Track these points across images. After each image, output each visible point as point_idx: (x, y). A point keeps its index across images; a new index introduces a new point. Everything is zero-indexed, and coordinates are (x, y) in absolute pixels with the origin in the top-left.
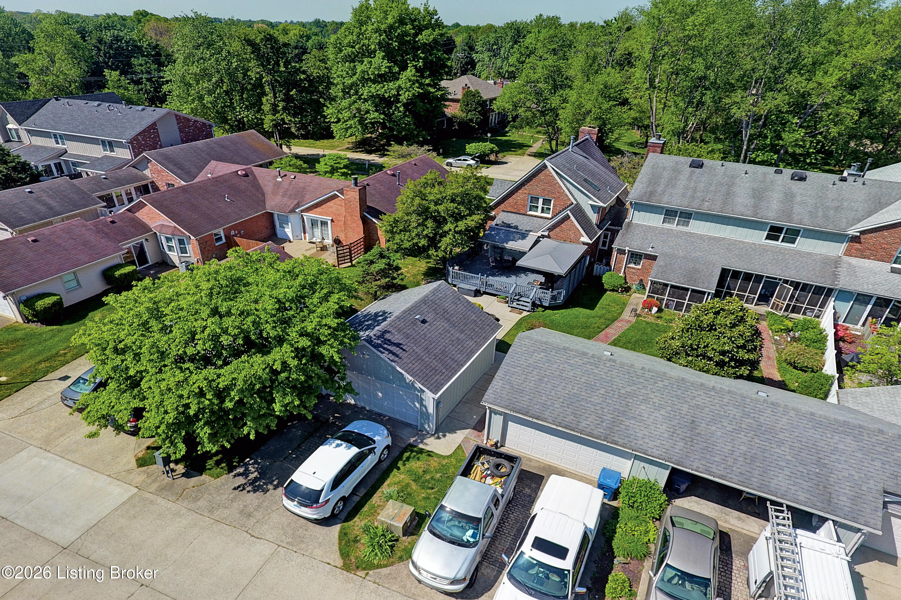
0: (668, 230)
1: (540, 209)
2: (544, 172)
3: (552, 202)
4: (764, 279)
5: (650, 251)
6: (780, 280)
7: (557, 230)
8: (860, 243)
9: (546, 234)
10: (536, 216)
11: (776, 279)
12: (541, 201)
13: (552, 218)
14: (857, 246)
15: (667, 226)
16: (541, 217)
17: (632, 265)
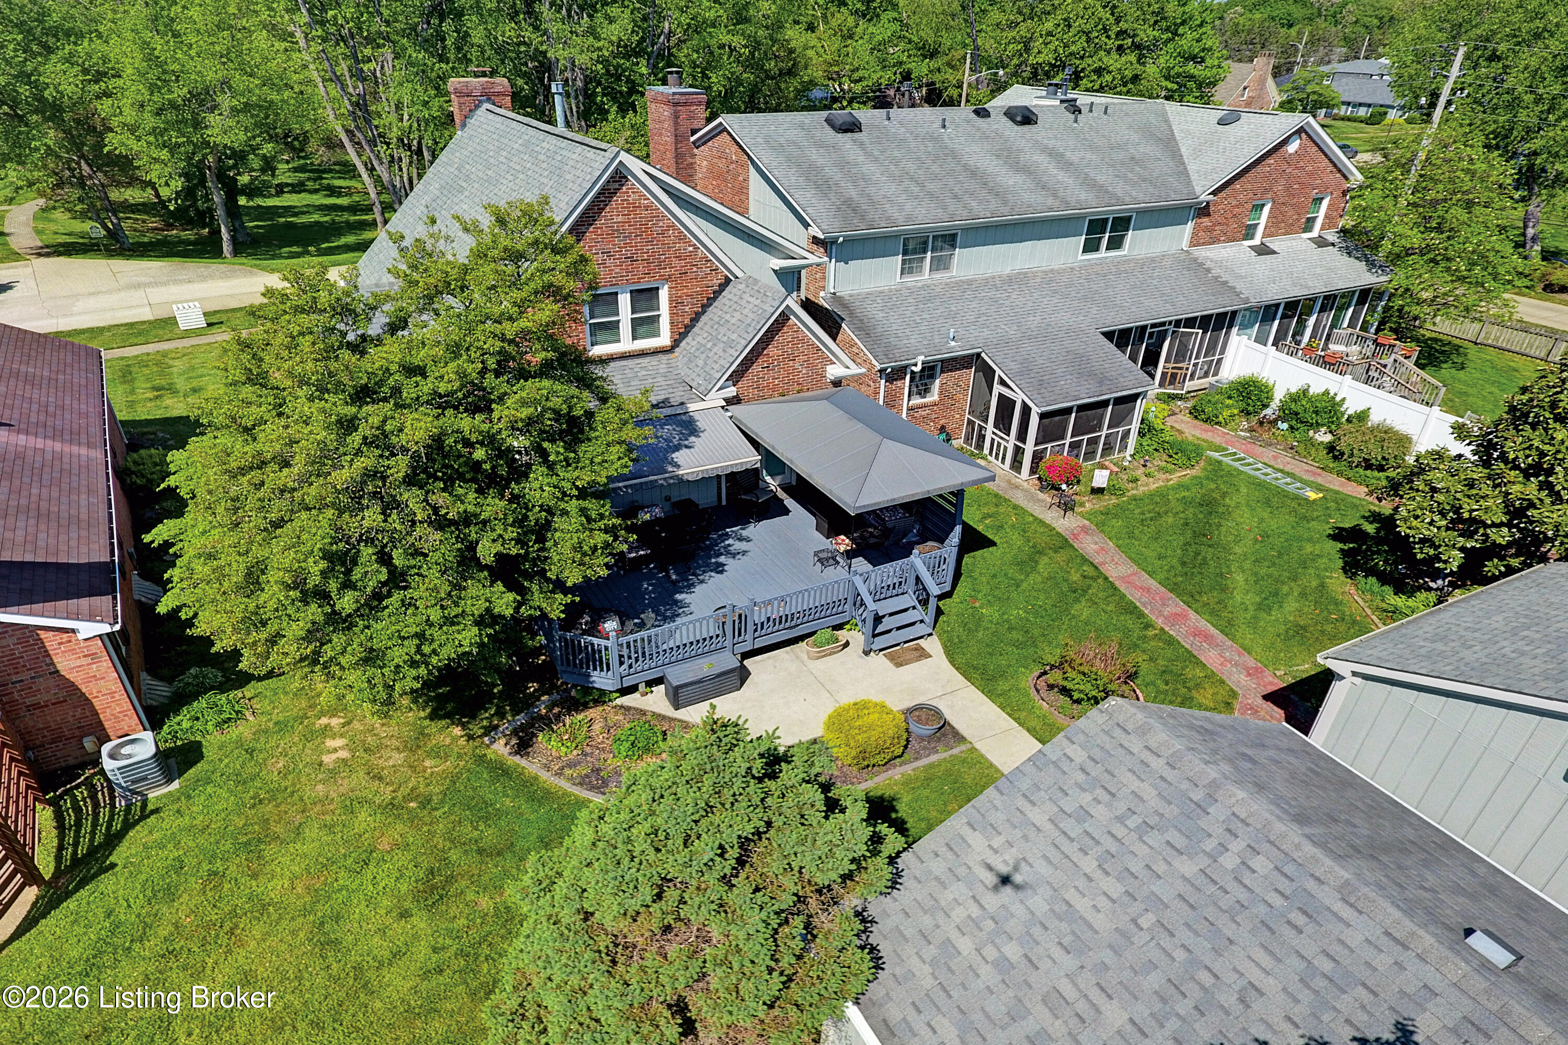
0: (922, 288)
1: (625, 328)
2: (617, 199)
3: (664, 294)
4: (1149, 330)
5: (956, 349)
6: (1170, 323)
7: (756, 368)
8: (1209, 215)
9: (731, 391)
10: (624, 356)
11: (1163, 324)
12: (624, 300)
13: (676, 344)
14: (1206, 221)
15: (910, 279)
16: (642, 354)
17: (917, 401)
